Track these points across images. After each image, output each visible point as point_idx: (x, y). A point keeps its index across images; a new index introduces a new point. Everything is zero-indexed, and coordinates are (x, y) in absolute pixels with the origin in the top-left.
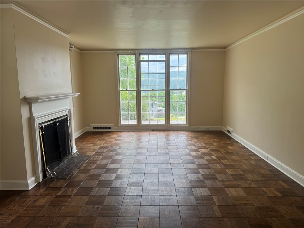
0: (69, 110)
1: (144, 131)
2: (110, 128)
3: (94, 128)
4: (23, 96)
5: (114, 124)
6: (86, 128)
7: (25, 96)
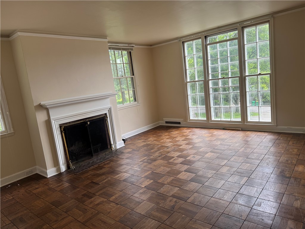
0: (109, 109)
1: (213, 128)
2: (179, 123)
3: (167, 122)
4: (38, 103)
5: (183, 119)
6: (160, 122)
7: (41, 103)
